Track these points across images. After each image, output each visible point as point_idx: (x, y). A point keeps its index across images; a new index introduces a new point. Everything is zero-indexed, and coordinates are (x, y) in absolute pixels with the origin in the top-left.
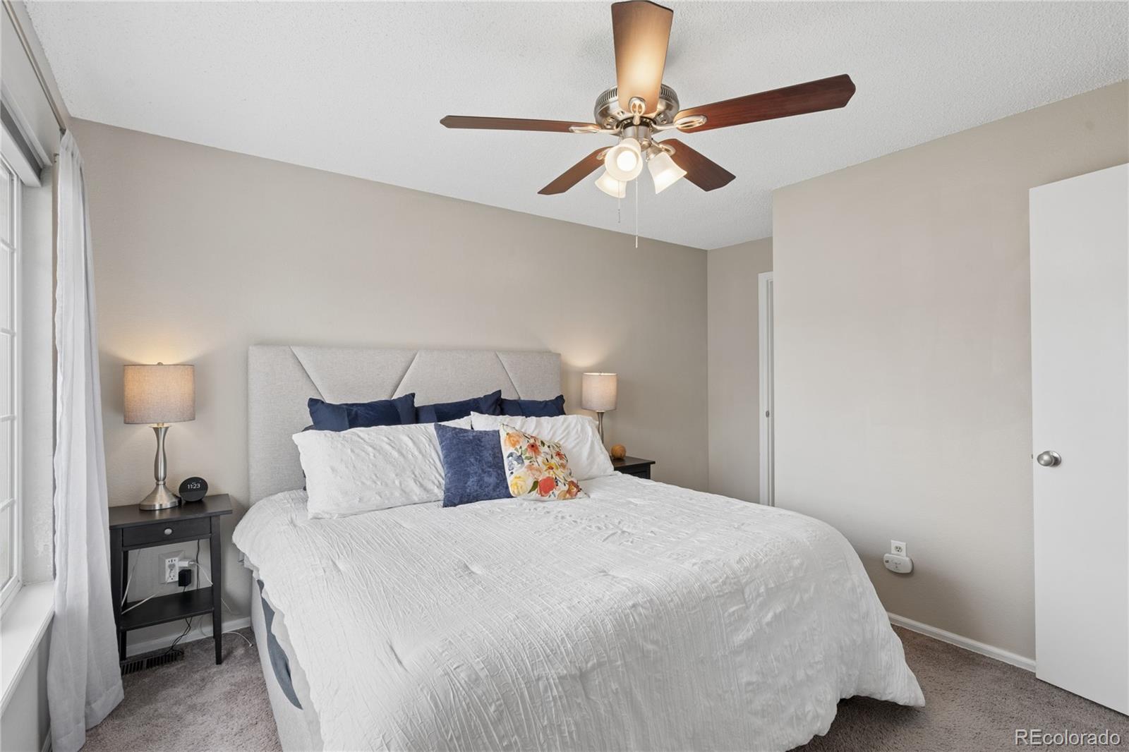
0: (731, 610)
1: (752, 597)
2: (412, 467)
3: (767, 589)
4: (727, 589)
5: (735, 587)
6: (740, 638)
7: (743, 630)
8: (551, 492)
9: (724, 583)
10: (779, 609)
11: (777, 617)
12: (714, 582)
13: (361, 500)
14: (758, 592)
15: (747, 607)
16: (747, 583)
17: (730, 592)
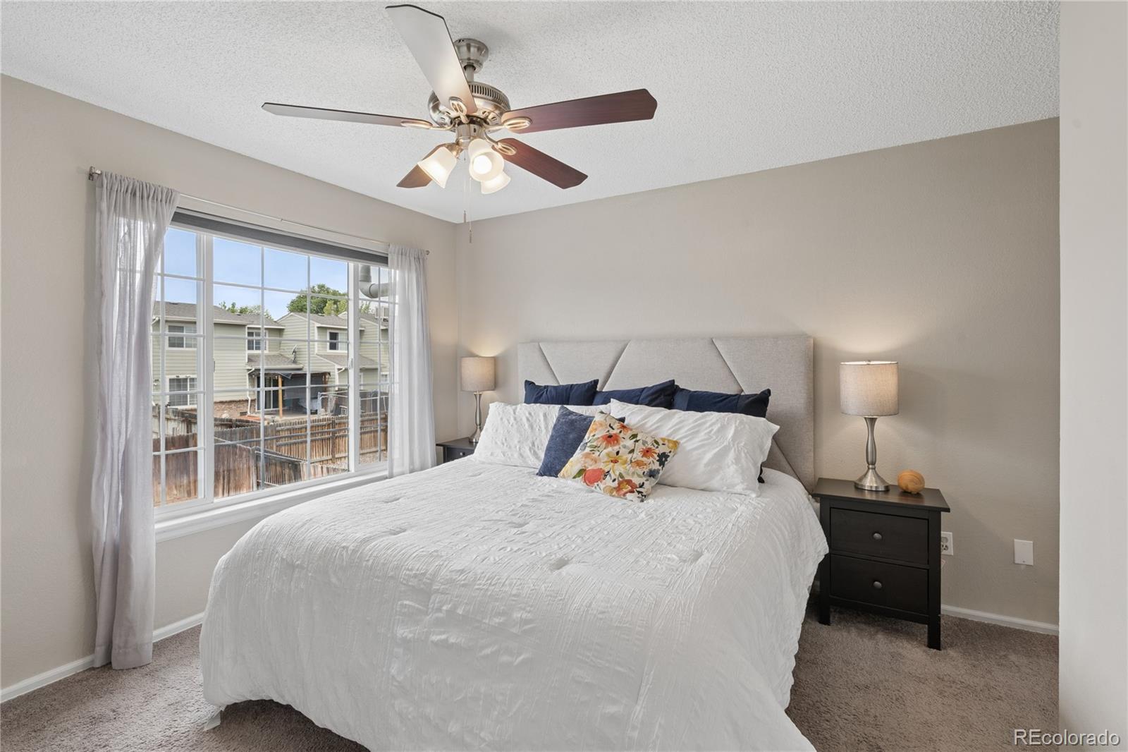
0: (407, 602)
1: (433, 607)
2: (535, 438)
3: (451, 612)
4: (413, 582)
5: (422, 586)
6: (402, 632)
7: (408, 628)
8: (596, 484)
9: (415, 576)
10: (452, 640)
11: (444, 644)
12: (408, 570)
13: (492, 454)
14: (441, 607)
15: (426, 613)
16: (437, 591)
17: (413, 587)
